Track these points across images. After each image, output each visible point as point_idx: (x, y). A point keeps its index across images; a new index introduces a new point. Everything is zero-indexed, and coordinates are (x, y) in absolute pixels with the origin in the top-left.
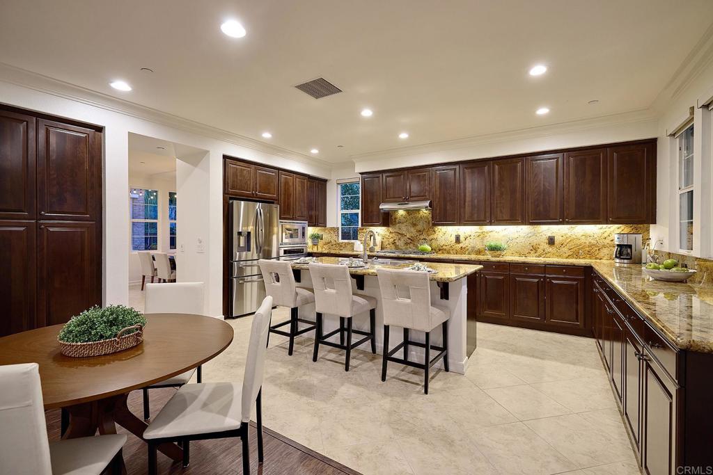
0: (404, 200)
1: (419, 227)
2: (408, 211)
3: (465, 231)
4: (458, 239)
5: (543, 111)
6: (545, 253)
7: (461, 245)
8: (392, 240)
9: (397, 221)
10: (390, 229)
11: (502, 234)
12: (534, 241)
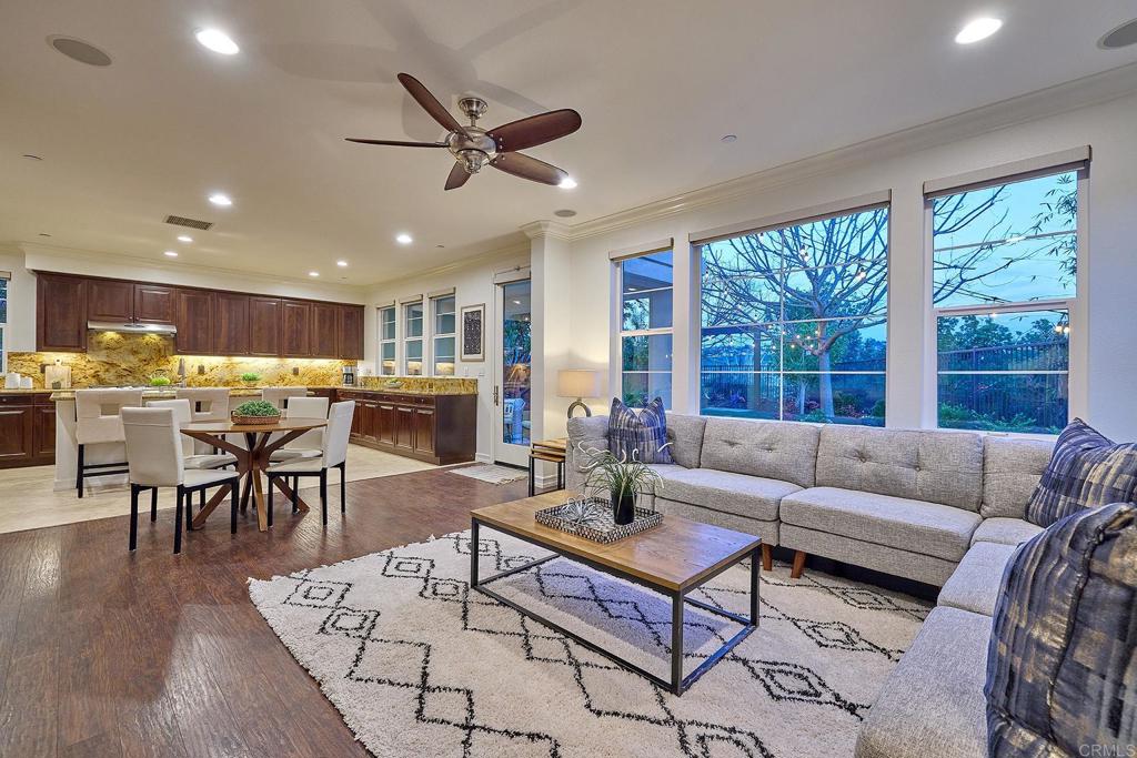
0: (130, 321)
1: (142, 356)
2: (124, 334)
3: (212, 362)
4: (201, 370)
5: (314, 274)
6: (291, 382)
7: (205, 377)
8: (92, 371)
9: (103, 345)
10: (89, 357)
11: (252, 365)
12: (282, 372)
